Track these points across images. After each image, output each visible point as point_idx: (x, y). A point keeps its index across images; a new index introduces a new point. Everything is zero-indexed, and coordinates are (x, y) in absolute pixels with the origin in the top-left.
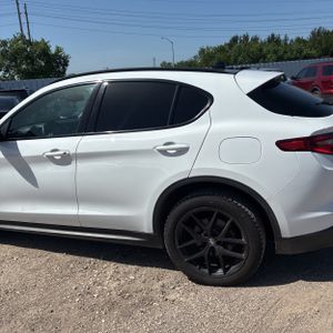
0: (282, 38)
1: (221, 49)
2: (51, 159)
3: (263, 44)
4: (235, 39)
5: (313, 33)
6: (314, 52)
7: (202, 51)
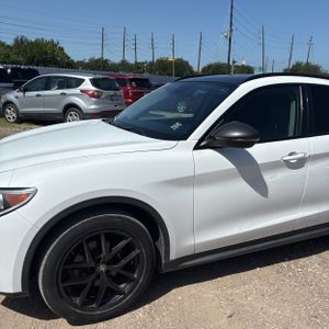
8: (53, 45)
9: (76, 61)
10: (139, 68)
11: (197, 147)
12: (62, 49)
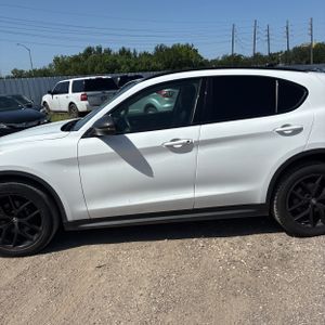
0: (132, 51)
1: (76, 59)
3: (116, 56)
4: (89, 50)
5: (156, 49)
6: (159, 65)
7: (57, 60)
8: (188, 48)
9: (210, 60)
10: (273, 59)
12: (196, 51)
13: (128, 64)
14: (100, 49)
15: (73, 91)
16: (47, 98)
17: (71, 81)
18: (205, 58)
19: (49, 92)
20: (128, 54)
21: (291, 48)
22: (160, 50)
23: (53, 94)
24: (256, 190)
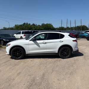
1: (21, 26)
2: (43, 43)
3: (31, 25)
4: (24, 24)
5: (42, 24)
6: (43, 28)
7: (16, 25)
8: (50, 25)
10: (72, 29)
11: (30, 41)
12: (52, 25)
13: (34, 28)
14: (27, 23)
15: (22, 34)
16: (15, 35)
17: (22, 31)
18: (54, 27)
19: (16, 34)
20: (35, 25)
21: (76, 26)
22: (43, 25)
23: (17, 34)
24: (56, 50)
